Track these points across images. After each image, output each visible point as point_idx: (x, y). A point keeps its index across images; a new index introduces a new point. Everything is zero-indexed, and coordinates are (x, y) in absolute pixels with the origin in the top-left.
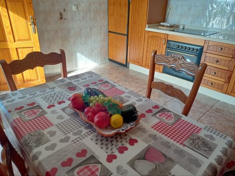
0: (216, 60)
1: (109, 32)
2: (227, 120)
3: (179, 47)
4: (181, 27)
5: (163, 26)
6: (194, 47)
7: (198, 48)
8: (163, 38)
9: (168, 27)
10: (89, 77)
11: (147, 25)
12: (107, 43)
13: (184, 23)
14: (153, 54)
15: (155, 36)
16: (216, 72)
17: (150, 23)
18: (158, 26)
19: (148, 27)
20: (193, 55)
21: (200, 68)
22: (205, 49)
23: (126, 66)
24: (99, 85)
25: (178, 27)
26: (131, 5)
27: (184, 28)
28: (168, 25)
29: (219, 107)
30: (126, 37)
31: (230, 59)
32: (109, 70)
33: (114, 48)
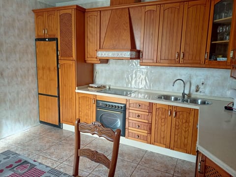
0: (137, 115)
1: (39, 94)
2: (155, 170)
3: (106, 106)
4: (108, 87)
5: (92, 87)
6: (119, 105)
7: (122, 105)
8: (93, 98)
9: (96, 88)
10: (4, 159)
11: (77, 88)
12: (37, 105)
13: (110, 84)
14: (76, 122)
15: (85, 97)
16: (139, 125)
17: (80, 85)
18: (87, 87)
19: (78, 89)
20: (119, 112)
21: (116, 133)
22: (127, 106)
23: (59, 126)
24: (15, 169)
25: (104, 87)
26: (60, 70)
27: (110, 88)
28: (96, 86)
29: (148, 158)
30: (57, 98)
31: (147, 114)
32: (40, 133)
33: (45, 109)
